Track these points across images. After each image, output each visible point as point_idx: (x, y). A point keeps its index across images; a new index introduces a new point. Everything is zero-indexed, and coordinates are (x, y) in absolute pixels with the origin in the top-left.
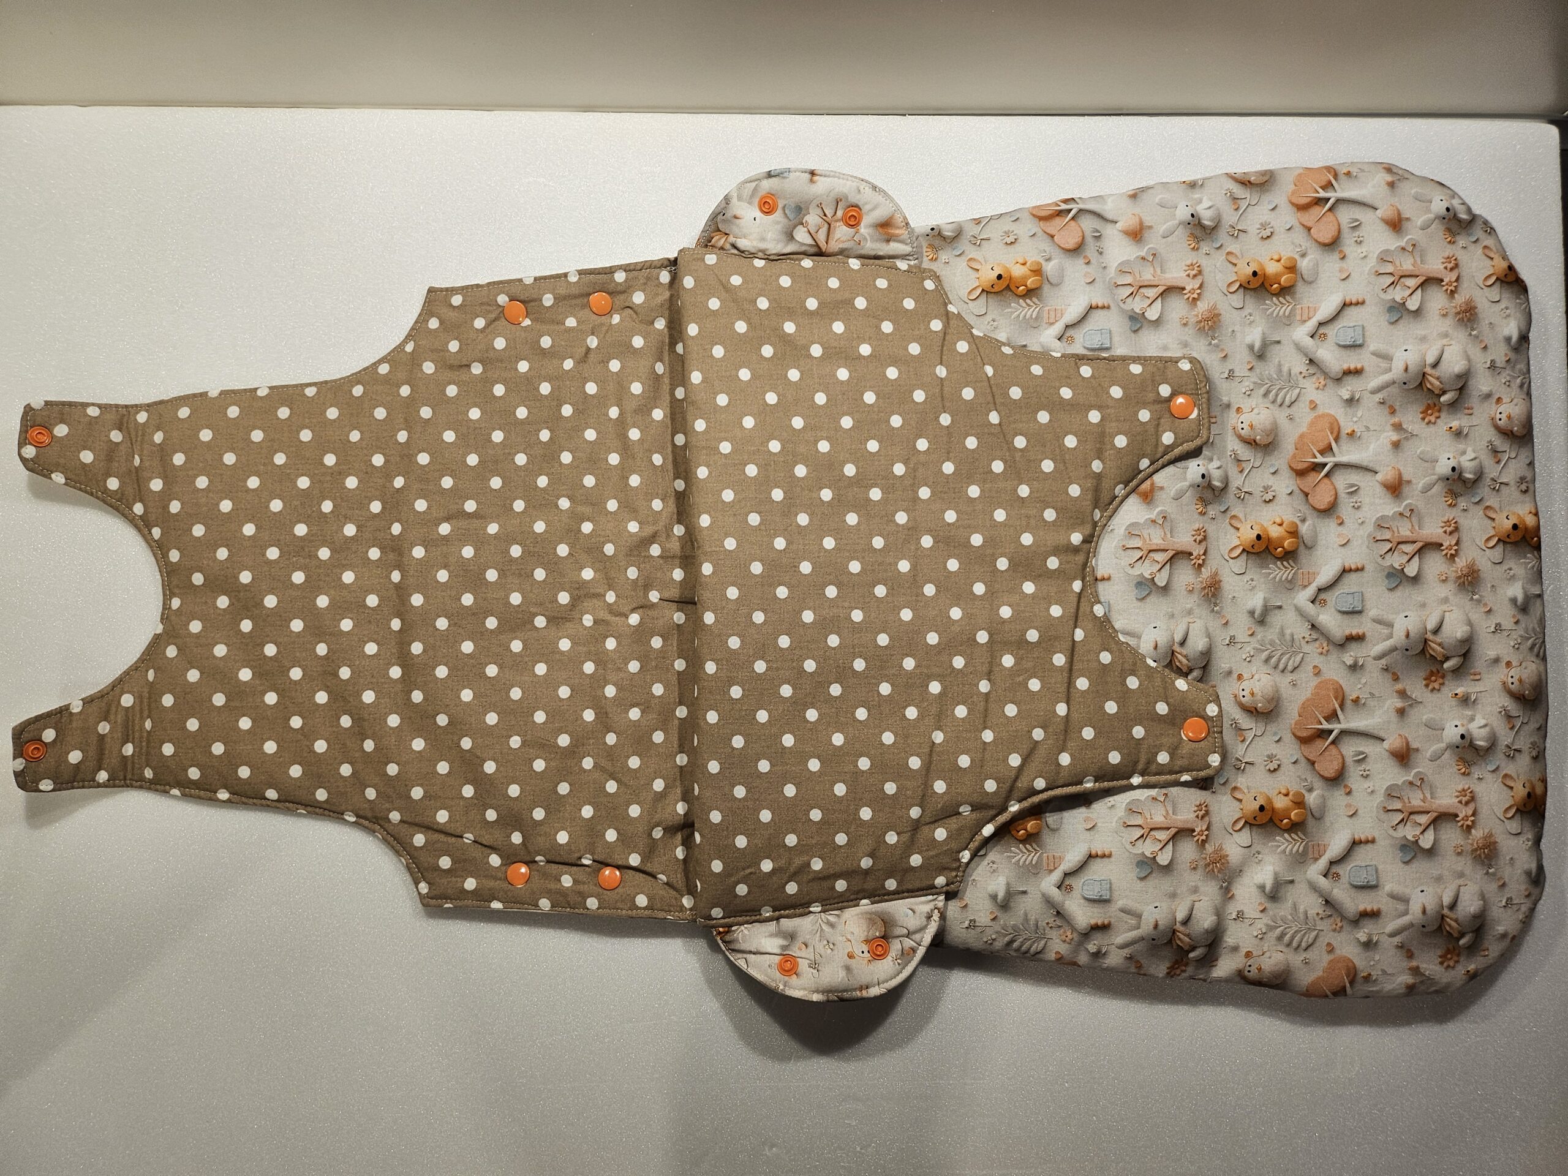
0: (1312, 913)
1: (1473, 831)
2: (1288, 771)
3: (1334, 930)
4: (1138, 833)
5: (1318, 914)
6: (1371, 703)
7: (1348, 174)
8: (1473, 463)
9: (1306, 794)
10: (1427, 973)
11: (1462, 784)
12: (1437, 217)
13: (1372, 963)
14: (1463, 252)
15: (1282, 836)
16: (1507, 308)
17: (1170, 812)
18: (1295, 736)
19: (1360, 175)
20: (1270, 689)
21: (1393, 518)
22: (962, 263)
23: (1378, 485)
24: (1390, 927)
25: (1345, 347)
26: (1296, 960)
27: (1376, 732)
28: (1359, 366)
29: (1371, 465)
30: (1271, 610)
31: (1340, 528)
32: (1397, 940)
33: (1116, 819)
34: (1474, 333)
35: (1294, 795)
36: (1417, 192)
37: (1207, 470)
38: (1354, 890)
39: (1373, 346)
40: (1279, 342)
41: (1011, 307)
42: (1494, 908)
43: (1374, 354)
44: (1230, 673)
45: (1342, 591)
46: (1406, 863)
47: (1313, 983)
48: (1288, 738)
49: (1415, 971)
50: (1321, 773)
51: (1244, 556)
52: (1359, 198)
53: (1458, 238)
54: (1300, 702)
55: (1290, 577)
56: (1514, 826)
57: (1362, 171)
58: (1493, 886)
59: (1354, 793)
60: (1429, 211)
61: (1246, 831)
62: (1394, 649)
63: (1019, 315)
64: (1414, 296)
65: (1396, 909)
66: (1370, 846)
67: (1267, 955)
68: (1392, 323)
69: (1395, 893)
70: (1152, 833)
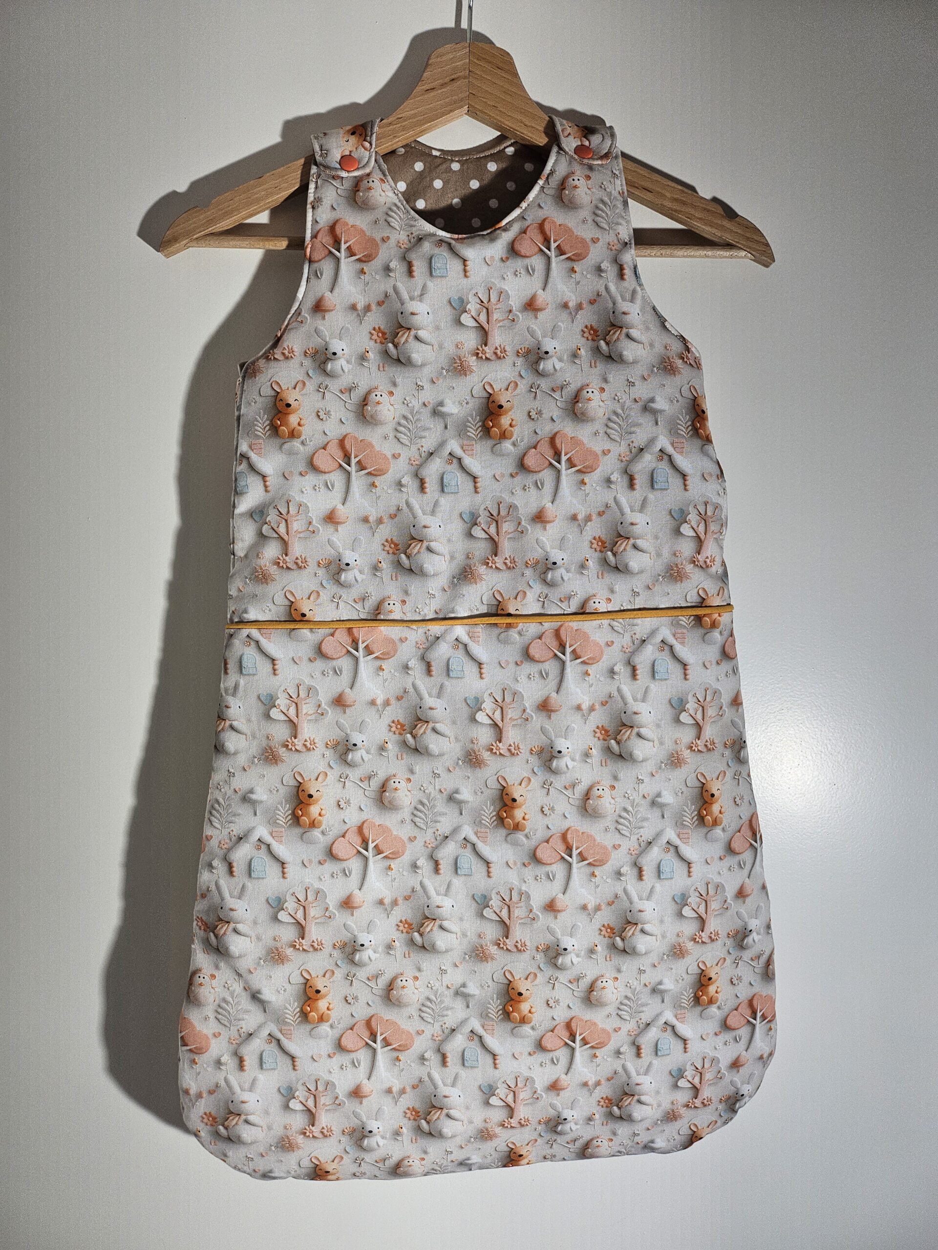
0: (243, 1024)
1: (302, 1136)
2: (346, 1010)
3: (230, 1038)
4: (302, 898)
5: (242, 1028)
6: (396, 1069)
7: (770, 1029)
8: (569, 1130)
9: (328, 1024)
10: (197, 1103)
11: (336, 1130)
12: (738, 1089)
13: (205, 1066)
14: (714, 1109)
15: (298, 1007)
16: (674, 1140)
17: (317, 921)
18: (372, 1017)
19: (769, 1037)
20: (408, 1001)
21: (532, 1087)
22: (722, 767)
23: (558, 1076)
24: (232, 1079)
25: (657, 1045)
26: (209, 1011)
27: (374, 1073)
28: (642, 1055)
29: (572, 1070)
30: (466, 1000)
31: (527, 1053)
32: (222, 1083)
33: (312, 882)
34: (659, 1122)
35: (328, 1014)
36: (755, 1074)
37: (570, 953)
38: (259, 1053)
39: (656, 1062)
40: (663, 1001)
41: (691, 805)
42: (246, 1150)
43: (650, 1063)
44: (419, 970)
45: (479, 1053)
46: (279, 1090)
47: (190, 1023)
48: (370, 1012)
49: (199, 1096)
50: (344, 1035)
51: (506, 982)
52: (754, 1039)
53: (724, 1104)
54: (397, 1021)
55: (490, 1015)
56: (306, 1163)
57: (771, 1038)
58: (262, 1150)
59: (329, 1060)
60: (743, 1083)
61: (302, 981)
62: (436, 1087)
63: (685, 811)
64: (687, 1083)
65: (245, 1083)
66: (291, 1067)
67: (212, 990)
68: (670, 1072)
69: (257, 1082)
70: (302, 908)
